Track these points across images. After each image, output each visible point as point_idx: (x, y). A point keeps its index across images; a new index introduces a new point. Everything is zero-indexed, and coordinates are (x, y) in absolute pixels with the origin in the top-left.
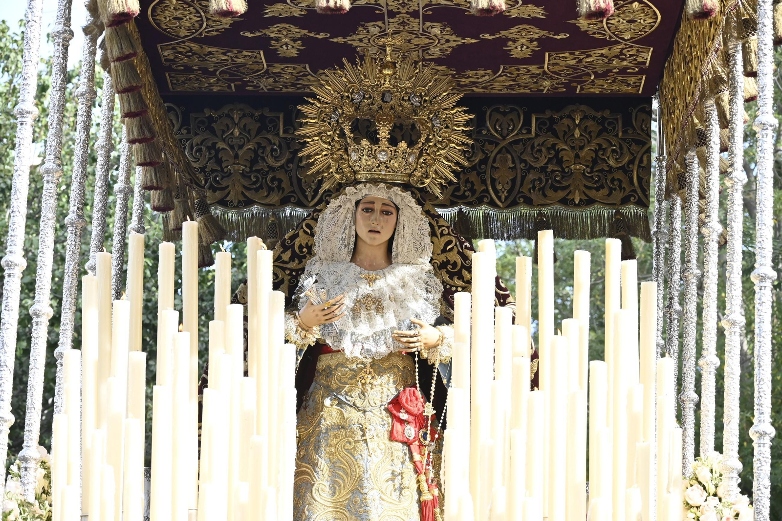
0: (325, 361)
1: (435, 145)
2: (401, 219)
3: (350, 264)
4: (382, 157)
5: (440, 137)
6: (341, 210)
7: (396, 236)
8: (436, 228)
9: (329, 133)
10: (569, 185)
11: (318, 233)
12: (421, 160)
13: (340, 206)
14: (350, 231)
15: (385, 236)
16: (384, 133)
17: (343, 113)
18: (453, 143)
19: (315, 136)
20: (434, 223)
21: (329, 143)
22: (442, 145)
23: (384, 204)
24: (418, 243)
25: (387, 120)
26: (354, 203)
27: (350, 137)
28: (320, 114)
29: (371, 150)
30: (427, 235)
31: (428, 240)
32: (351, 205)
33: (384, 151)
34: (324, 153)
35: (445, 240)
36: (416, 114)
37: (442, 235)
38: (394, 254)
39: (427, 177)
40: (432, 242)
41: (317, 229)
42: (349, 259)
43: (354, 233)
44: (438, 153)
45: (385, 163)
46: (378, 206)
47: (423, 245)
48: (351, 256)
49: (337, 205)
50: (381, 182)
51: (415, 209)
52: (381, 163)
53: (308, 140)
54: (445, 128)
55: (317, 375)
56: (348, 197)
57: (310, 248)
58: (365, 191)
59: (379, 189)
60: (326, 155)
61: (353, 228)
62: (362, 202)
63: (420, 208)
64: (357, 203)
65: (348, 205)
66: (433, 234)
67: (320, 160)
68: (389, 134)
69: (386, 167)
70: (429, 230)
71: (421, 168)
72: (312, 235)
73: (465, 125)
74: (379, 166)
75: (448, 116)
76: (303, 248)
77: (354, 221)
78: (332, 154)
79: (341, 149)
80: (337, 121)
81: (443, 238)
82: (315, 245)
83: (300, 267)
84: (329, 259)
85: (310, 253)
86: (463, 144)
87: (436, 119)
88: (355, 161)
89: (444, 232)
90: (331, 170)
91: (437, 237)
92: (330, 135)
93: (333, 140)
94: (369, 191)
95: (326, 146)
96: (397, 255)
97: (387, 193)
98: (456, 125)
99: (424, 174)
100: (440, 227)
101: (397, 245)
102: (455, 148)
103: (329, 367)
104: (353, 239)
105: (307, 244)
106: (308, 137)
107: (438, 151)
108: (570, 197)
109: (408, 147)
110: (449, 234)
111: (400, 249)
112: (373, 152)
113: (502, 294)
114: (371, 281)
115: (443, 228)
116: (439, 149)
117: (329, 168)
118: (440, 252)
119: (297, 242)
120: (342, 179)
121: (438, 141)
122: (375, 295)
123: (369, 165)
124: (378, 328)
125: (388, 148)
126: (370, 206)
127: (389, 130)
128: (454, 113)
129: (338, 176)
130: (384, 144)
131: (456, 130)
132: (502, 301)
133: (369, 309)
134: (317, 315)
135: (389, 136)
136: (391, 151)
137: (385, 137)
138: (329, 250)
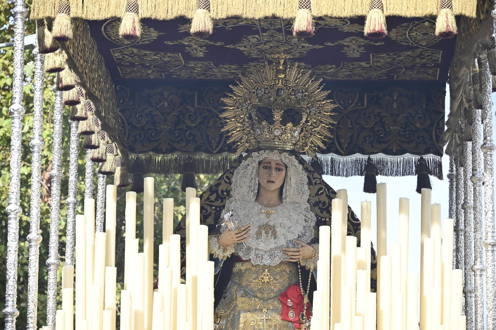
0: (238, 267)
1: (311, 125)
2: (289, 173)
3: (255, 203)
4: (277, 133)
5: (315, 119)
6: (249, 167)
7: (285, 185)
8: (312, 179)
9: (242, 116)
10: (389, 140)
11: (234, 183)
12: (302, 135)
13: (248, 165)
14: (255, 181)
15: (278, 184)
16: (277, 117)
17: (251, 103)
18: (324, 123)
19: (232, 118)
20: (311, 176)
21: (241, 123)
22: (316, 125)
23: (277, 164)
24: (300, 189)
25: (280, 108)
26: (257, 163)
27: (255, 119)
28: (236, 104)
29: (269, 128)
30: (306, 184)
31: (306, 187)
32: (255, 164)
33: (277, 129)
34: (238, 129)
35: (317, 187)
36: (299, 104)
37: (316, 184)
38: (284, 196)
39: (306, 146)
40: (309, 189)
41: (233, 180)
42: (254, 199)
43: (257, 182)
44: (313, 130)
45: (278, 137)
46: (274, 166)
47: (303, 191)
48: (255, 198)
49: (246, 164)
50: (276, 149)
51: (298, 167)
52: (275, 136)
53: (228, 121)
54: (318, 113)
55: (232, 276)
56: (253, 159)
57: (228, 192)
58: (265, 155)
59: (275, 154)
60: (239, 131)
61: (257, 179)
62: (263, 162)
63: (301, 166)
64: (260, 163)
65: (254, 164)
66: (310, 183)
67: (235, 134)
68: (281, 118)
69: (279, 139)
70: (307, 180)
71: (302, 139)
72: (230, 183)
73: (331, 112)
74: (274, 139)
75: (320, 105)
76: (224, 192)
77: (258, 174)
78: (243, 130)
79: (249, 127)
80: (247, 108)
81: (316, 186)
82: (232, 190)
83: (222, 204)
84: (241, 199)
85: (229, 195)
86: (330, 124)
87: (312, 107)
88: (259, 135)
89: (317, 182)
90: (243, 141)
91: (313, 185)
92: (242, 118)
93: (244, 121)
94: (267, 155)
95: (239, 125)
96: (286, 197)
97: (279, 156)
98: (325, 112)
99: (304, 143)
100: (314, 179)
101: (286, 190)
102: (325, 127)
103: (241, 270)
104: (257, 187)
105: (226, 189)
106: (228, 119)
107: (313, 128)
108: (390, 148)
109: (293, 126)
110: (320, 183)
111: (288, 193)
112: (270, 130)
113: (355, 223)
114: (268, 215)
115: (316, 179)
116: (314, 127)
117: (241, 139)
118: (314, 195)
119: (220, 188)
120: (250, 147)
121: (314, 122)
122: (271, 223)
123: (268, 138)
124: (273, 246)
125: (280, 127)
126: (269, 165)
127: (281, 115)
128: (324, 104)
129: (247, 145)
130: (277, 124)
131: (325, 115)
132: (355, 227)
133: (267, 233)
134: (233, 238)
135: (281, 119)
136: (282, 129)
137: (278, 120)
138: (241, 194)
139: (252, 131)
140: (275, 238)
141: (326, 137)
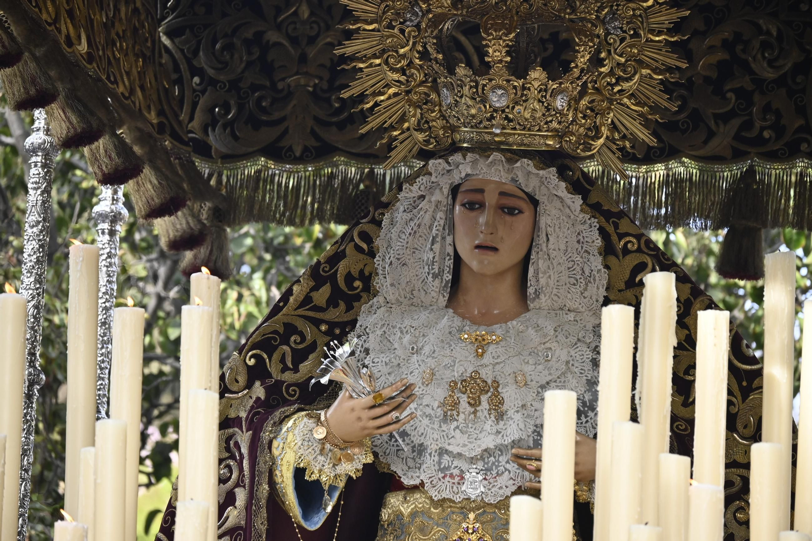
1: (611, 73)
2: (543, 221)
3: (445, 310)
4: (498, 100)
5: (621, 56)
6: (423, 204)
7: (533, 256)
8: (614, 238)
9: (402, 51)
11: (382, 250)
12: (584, 102)
13: (422, 197)
14: (443, 247)
15: (509, 256)
16: (496, 51)
17: (429, 11)
18: (648, 66)
19: (375, 56)
20: (610, 229)
21: (403, 71)
22: (624, 71)
23: (503, 194)
24: (578, 269)
25: (503, 26)
26: (446, 191)
27: (436, 59)
28: (384, 13)
29: (476, 87)
30: (596, 253)
31: (597, 262)
32: (441, 196)
33: (500, 87)
34: (392, 91)
35: (631, 261)
36: (574, 10)
37: (626, 251)
38: (531, 290)
39: (597, 137)
40: (607, 267)
41: (378, 242)
42: (443, 301)
43: (450, 250)
44: (617, 89)
45: (503, 111)
46: (491, 199)
47: (587, 273)
48: (447, 296)
49: (416, 195)
50: (493, 150)
51: (569, 202)
52: (495, 111)
53: (362, 65)
54: (632, 36)
56: (433, 179)
57: (367, 279)
58: (466, 169)
59: (493, 163)
60: (395, 95)
61: (449, 239)
62: (462, 189)
63: (578, 200)
64: (455, 190)
65: (437, 196)
66: (608, 250)
67: (384, 105)
68: (508, 53)
69: (507, 118)
70: (599, 242)
71: (584, 117)
72: (372, 254)
73: (670, 32)
74: (492, 118)
75: (638, 12)
76: (355, 279)
77: (451, 226)
78: (408, 92)
79: (426, 81)
80: (418, 26)
81: (628, 257)
82: (377, 274)
83: (347, 318)
84: (406, 302)
85: (369, 290)
86: (669, 69)
87: (613, 19)
88: (450, 107)
89: (629, 246)
90: (406, 125)
91: (617, 257)
92: (404, 56)
93: (410, 64)
94: (473, 168)
95: (396, 76)
96: (537, 294)
97: (509, 171)
98: (652, 31)
99: (589, 129)
100: (621, 236)
101: (537, 272)
102: (651, 78)
103: (399, 515)
104: (449, 263)
105: (361, 272)
106: (361, 60)
107: (617, 83)
109: (549, 78)
110: (639, 250)
111: (543, 281)
112: (480, 90)
113: (746, 371)
114: (481, 346)
115: (628, 239)
116: (619, 80)
117: (403, 119)
118: (623, 286)
119: (342, 268)
120: (427, 142)
121: (618, 64)
122: (487, 374)
123: (473, 116)
124: (489, 442)
125: (508, 81)
126: (477, 197)
127: (507, 46)
128: (649, 7)
129: (421, 137)
130: (499, 74)
131: (652, 41)
132: (745, 384)
133: (475, 403)
134: (359, 419)
135: (508, 59)
136: (515, 87)
137: (501, 61)
138: (404, 285)
139: (433, 96)
140: (500, 416)
141: (655, 109)
